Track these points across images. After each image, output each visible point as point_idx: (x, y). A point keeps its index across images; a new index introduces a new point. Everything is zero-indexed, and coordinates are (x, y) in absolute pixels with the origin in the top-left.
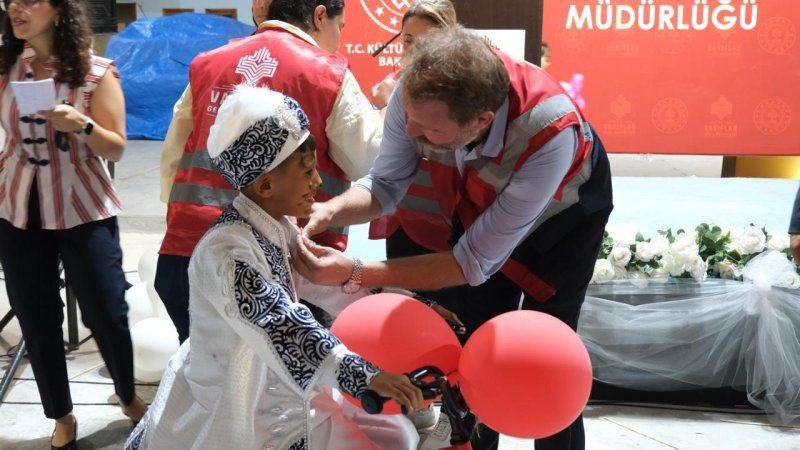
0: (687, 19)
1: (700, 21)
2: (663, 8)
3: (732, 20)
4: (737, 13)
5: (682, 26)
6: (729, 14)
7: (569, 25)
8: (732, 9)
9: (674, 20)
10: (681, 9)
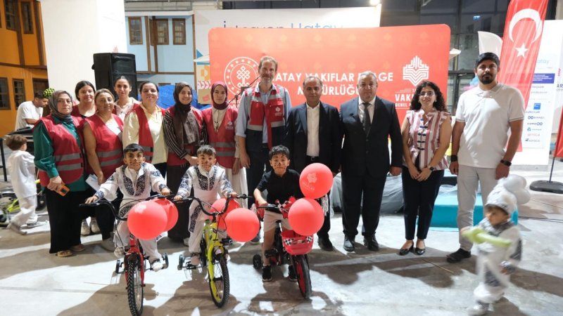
0: (338, 91)
1: (343, 92)
2: (330, 88)
3: (354, 92)
4: (355, 89)
5: (337, 94)
6: (353, 90)
7: (298, 93)
8: (353, 88)
9: (334, 92)
10: (336, 88)
